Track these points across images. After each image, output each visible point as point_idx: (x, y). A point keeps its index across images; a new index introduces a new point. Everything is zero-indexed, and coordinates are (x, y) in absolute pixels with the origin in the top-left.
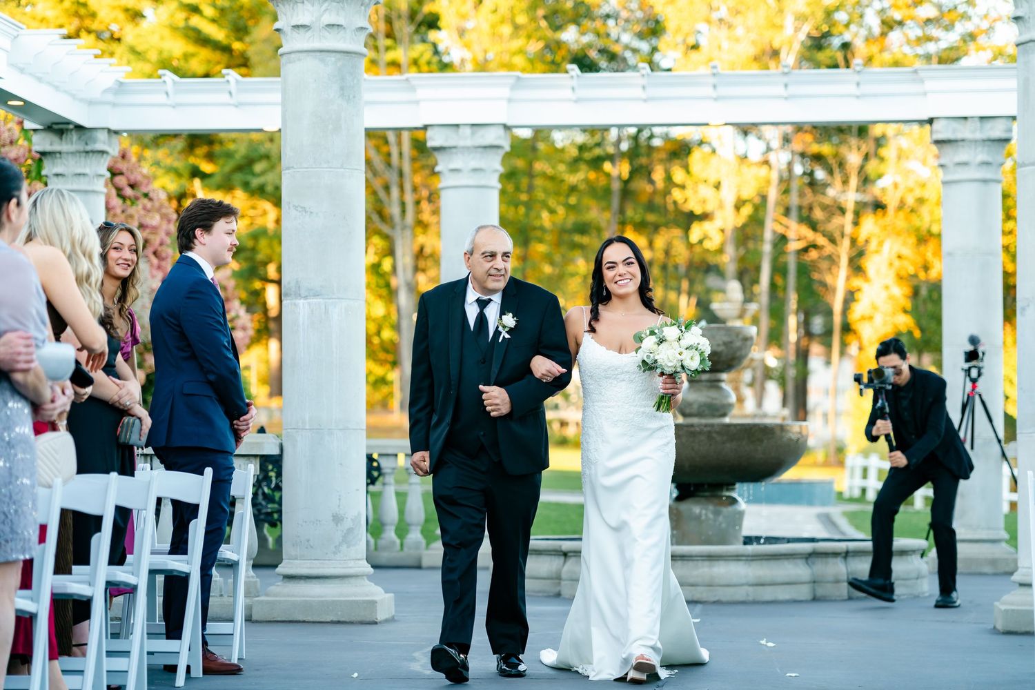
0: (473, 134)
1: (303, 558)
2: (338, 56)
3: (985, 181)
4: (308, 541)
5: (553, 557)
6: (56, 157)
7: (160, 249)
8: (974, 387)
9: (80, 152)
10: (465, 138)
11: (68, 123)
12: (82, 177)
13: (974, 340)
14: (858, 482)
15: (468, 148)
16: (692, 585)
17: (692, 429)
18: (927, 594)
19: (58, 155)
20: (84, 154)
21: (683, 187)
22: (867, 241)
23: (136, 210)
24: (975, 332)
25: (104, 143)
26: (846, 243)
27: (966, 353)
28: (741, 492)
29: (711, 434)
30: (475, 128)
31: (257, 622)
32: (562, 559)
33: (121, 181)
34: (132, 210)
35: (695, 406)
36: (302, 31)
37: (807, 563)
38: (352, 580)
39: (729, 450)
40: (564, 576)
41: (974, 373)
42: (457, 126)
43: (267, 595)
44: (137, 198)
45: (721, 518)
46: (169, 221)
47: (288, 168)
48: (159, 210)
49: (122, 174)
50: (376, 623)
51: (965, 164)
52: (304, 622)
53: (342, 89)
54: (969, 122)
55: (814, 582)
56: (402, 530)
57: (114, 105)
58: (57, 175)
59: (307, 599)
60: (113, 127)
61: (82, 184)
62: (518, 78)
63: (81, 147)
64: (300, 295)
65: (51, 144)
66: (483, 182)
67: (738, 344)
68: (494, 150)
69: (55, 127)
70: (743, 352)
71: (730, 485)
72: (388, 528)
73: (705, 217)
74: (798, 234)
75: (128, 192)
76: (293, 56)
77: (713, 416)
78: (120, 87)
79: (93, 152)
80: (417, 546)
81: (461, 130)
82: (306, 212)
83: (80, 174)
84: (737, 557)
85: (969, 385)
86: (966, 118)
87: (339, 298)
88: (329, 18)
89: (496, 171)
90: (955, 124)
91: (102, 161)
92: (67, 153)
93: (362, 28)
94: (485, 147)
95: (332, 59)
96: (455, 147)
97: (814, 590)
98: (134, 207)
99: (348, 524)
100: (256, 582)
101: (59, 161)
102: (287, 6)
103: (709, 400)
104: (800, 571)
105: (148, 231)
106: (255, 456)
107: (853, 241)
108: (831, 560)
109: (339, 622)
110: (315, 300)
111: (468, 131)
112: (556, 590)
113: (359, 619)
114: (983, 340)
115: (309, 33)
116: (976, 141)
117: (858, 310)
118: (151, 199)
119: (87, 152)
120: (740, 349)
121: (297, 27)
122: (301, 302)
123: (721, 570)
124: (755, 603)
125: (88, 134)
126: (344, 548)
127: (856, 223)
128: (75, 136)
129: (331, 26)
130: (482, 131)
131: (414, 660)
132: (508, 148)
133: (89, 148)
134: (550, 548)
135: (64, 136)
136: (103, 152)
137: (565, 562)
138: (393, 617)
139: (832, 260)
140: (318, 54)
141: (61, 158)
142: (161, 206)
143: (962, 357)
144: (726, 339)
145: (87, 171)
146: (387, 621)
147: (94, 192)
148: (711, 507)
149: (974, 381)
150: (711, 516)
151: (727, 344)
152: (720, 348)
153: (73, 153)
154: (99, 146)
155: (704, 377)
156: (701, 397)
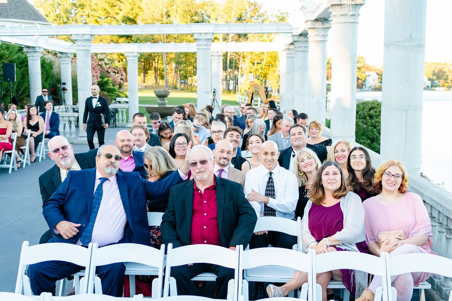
1: (82, 133)
11: (63, 52)
15: (132, 56)
17: (159, 108)
27: (213, 92)
30: (132, 53)
35: (160, 104)
41: (214, 95)
42: (129, 52)
47: (78, 69)
51: (215, 59)
53: (86, 56)
56: (123, 121)
57: (70, 49)
58: (62, 61)
60: (71, 52)
62: (140, 44)
65: (60, 55)
66: (135, 62)
67: (167, 93)
68: (136, 57)
69: (61, 53)
70: (168, 94)
71: (166, 116)
72: (120, 120)
76: (78, 50)
77: (163, 105)
80: (125, 123)
82: (81, 76)
83: (65, 61)
87: (87, 91)
89: (137, 60)
94: (134, 56)
95: (84, 51)
96: (130, 56)
103: (163, 103)
110: (82, 91)
114: (216, 89)
115: (80, 47)
119: (67, 57)
121: (78, 45)
125: (67, 54)
129: (84, 45)
130: (134, 53)
132: (139, 56)
133: (67, 56)
135: (63, 54)
136: (69, 57)
140: (82, 50)
141: (62, 58)
144: (165, 92)
145: (67, 60)
147: (68, 63)
149: (215, 96)
151: (165, 93)
152: (164, 94)
153: (64, 57)
154: (69, 56)
155: (162, 99)
156: (161, 102)
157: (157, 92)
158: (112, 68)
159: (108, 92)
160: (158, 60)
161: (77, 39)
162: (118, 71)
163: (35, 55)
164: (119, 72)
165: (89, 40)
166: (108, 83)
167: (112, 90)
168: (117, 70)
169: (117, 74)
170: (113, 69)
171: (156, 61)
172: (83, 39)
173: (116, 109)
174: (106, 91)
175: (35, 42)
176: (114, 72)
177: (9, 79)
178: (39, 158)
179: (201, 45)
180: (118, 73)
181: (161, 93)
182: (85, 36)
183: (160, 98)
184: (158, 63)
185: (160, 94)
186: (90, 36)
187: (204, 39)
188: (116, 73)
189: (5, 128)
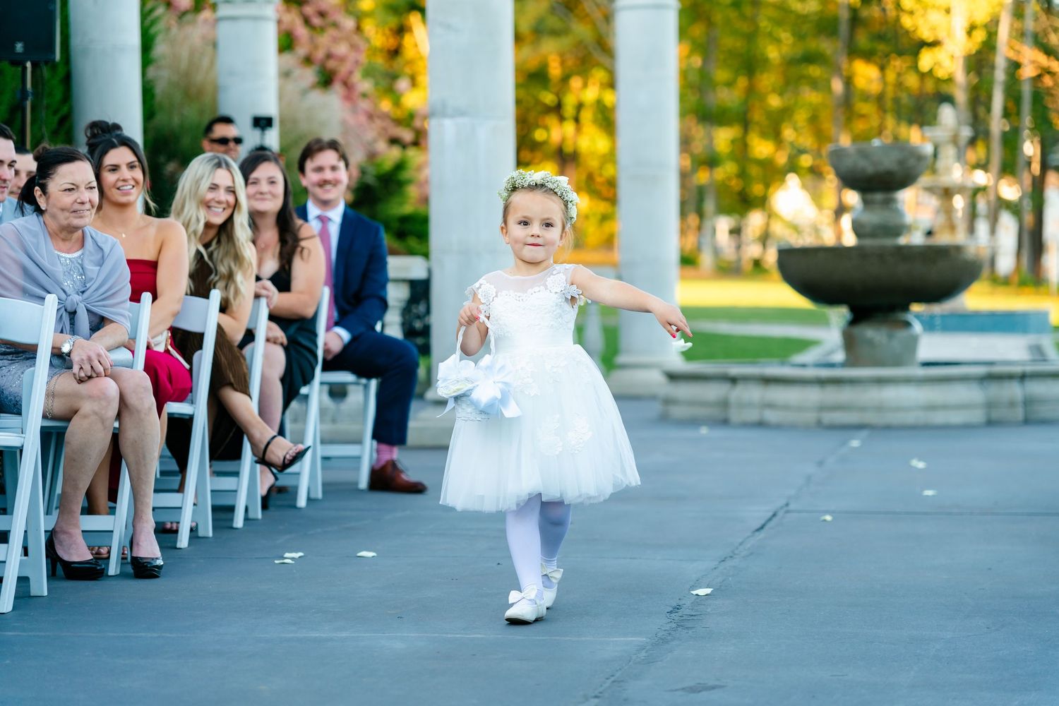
5: (721, 383)
7: (349, 77)
16: (861, 409)
17: (863, 252)
21: (911, 13)
28: (916, 313)
29: (881, 254)
32: (730, 384)
33: (308, 8)
34: (320, 40)
35: (870, 228)
37: (982, 386)
39: (902, 272)
40: (731, 402)
44: (325, 28)
45: (894, 342)
46: (358, 51)
48: (347, 39)
49: (308, 1)
55: (989, 405)
61: (251, 9)
64: (445, 114)
67: (913, 162)
70: (918, 172)
71: (905, 308)
73: (935, 44)
74: (1030, 60)
75: (317, 21)
77: (887, 236)
82: (451, 29)
84: (908, 381)
87: (485, 117)
97: (989, 413)
98: (322, 36)
103: (883, 221)
104: (974, 394)
105: (336, 60)
106: (404, 281)
108: (1006, 383)
110: (461, 120)
112: (724, 416)
118: (339, 28)
120: (915, 168)
122: (448, 123)
123: (891, 394)
134: (718, 373)
137: (733, 387)
142: (350, 36)
144: (900, 157)
147: (264, 18)
148: (885, 330)
150: (884, 339)
151: (901, 163)
152: (893, 166)
155: (879, 197)
156: (873, 218)
157: (849, 156)
166: (400, 183)
169: (411, 151)
170: (387, 123)
176: (393, 142)
177: (19, 47)
180: (416, 146)
181: (876, 159)
183: (870, 196)
185: (870, 169)
189: (148, 256)
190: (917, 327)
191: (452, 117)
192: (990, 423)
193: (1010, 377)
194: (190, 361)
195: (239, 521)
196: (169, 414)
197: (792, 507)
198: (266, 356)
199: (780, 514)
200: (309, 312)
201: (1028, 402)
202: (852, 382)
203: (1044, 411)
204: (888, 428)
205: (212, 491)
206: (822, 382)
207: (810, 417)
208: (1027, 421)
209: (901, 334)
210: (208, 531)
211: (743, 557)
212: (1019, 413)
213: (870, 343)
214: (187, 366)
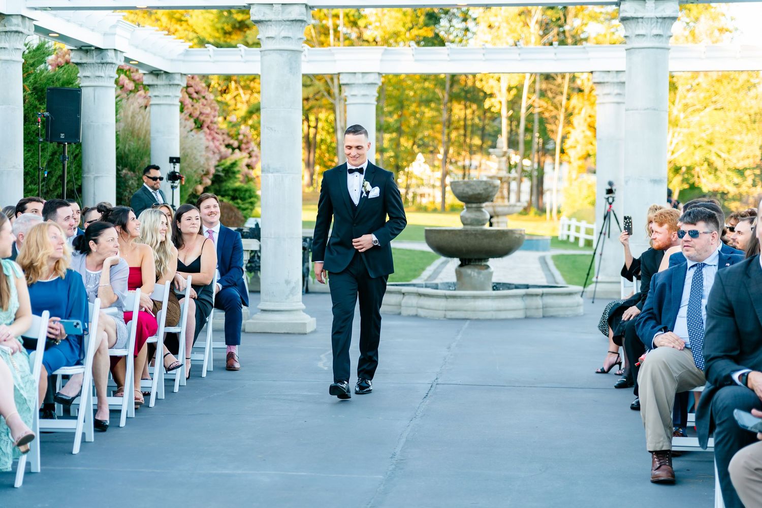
0: (363, 77)
1: (270, 301)
2: (289, 52)
3: (618, 103)
4: (273, 293)
5: (397, 295)
6: (155, 87)
7: (210, 125)
8: (610, 207)
9: (167, 85)
10: (359, 80)
11: (161, 70)
12: (168, 97)
13: (610, 184)
14: (566, 232)
15: (360, 85)
16: (465, 311)
17: (467, 232)
18: (582, 314)
19: (156, 86)
20: (168, 86)
21: (481, 81)
22: (574, 108)
23: (198, 105)
24: (612, 180)
25: (179, 80)
26: (563, 110)
27: (607, 190)
28: (492, 262)
29: (476, 234)
30: (364, 74)
31: (248, 333)
32: (402, 296)
33: (191, 90)
34: (197, 105)
35: (469, 220)
36: (270, 39)
37: (522, 299)
38: (295, 312)
39: (485, 243)
40: (402, 304)
41: (611, 200)
42: (355, 73)
43: (253, 319)
44: (199, 99)
45: (481, 276)
46: (215, 110)
47: (264, 108)
48: (210, 105)
49: (191, 86)
50: (306, 334)
51: (609, 94)
52: (271, 333)
53: (291, 69)
54: (611, 74)
55: (526, 309)
57: (184, 61)
58: (155, 96)
59: (273, 322)
60: (183, 72)
61: (168, 101)
62: (386, 49)
63: (167, 82)
64: (269, 171)
65: (152, 81)
66: (368, 101)
67: (490, 189)
68: (374, 85)
69: (154, 72)
71: (486, 259)
74: (540, 105)
75: (195, 95)
76: (266, 52)
77: (478, 225)
78: (187, 53)
79: (173, 85)
81: (357, 75)
82: (272, 130)
83: (166, 96)
84: (488, 297)
85: (608, 206)
86: (609, 71)
87: (288, 173)
88: (284, 34)
89: (374, 96)
90: (603, 75)
91: (178, 89)
92: (161, 85)
93: (301, 39)
94: (369, 84)
95: (286, 54)
96: (354, 84)
97: (526, 313)
98: (198, 104)
99: (293, 285)
100: (248, 312)
101: (156, 89)
102: (263, 27)
103: (476, 218)
104: (518, 303)
105: (204, 116)
107: (566, 110)
108: (534, 298)
109: (288, 333)
110: (276, 174)
111: (360, 76)
112: (398, 311)
113: (297, 332)
115: (274, 41)
116: (614, 83)
117: (568, 143)
118: (206, 99)
119: (170, 85)
120: (492, 192)
121: (268, 38)
122: (270, 175)
123: (480, 303)
124: (497, 320)
125: (171, 76)
126: (291, 296)
127: (568, 99)
128: (164, 77)
129: (286, 37)
130: (367, 76)
131: (320, 360)
132: (380, 84)
133: (171, 83)
134: (396, 290)
135: (159, 77)
136: (178, 85)
137: (403, 297)
138: (315, 330)
139: (555, 118)
140: (278, 51)
141: (157, 87)
142: (212, 103)
143: (605, 192)
144: (485, 187)
145: (170, 94)
146: (312, 332)
147: (173, 105)
148: (476, 270)
149: (610, 204)
150: (476, 274)
151: (485, 189)
152: (482, 192)
153: (163, 85)
154: (176, 82)
155: (474, 205)
156: (472, 215)
157: (460, 185)
158: (223, 134)
159: (234, 198)
160: (317, 120)
161: (267, 18)
162: (241, 142)
163: (103, 75)
164: (243, 146)
165: (302, 21)
166: (234, 173)
167: (245, 194)
168: (237, 139)
169: (237, 151)
170: (225, 137)
171: (313, 124)
172: (286, 17)
173: (308, 240)
174: (228, 195)
175: (105, 34)
176: (228, 146)
177: (62, 136)
178: (201, 367)
179: (644, 35)
180: (239, 148)
181: (474, 187)
182: (290, 8)
183: (469, 205)
184: (316, 127)
185: (471, 193)
186: (304, 9)
187: (652, 18)
188: (233, 149)
189: (136, 265)
190: (492, 269)
191: (272, 173)
192: (527, 318)
193: (537, 295)
194: (155, 314)
195: (176, 389)
196: (148, 343)
197: (440, 381)
198: (190, 306)
199: (434, 385)
200: (209, 283)
201: (545, 307)
202: (461, 297)
203: (552, 312)
204: (478, 320)
205: (165, 379)
206: (446, 297)
207: (440, 314)
208: (544, 317)
209: (485, 272)
210: (163, 396)
211: (421, 417)
212: (540, 313)
213: (470, 275)
214: (154, 316)
